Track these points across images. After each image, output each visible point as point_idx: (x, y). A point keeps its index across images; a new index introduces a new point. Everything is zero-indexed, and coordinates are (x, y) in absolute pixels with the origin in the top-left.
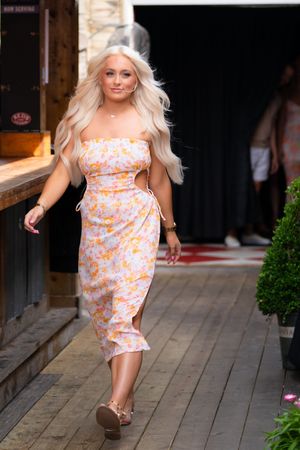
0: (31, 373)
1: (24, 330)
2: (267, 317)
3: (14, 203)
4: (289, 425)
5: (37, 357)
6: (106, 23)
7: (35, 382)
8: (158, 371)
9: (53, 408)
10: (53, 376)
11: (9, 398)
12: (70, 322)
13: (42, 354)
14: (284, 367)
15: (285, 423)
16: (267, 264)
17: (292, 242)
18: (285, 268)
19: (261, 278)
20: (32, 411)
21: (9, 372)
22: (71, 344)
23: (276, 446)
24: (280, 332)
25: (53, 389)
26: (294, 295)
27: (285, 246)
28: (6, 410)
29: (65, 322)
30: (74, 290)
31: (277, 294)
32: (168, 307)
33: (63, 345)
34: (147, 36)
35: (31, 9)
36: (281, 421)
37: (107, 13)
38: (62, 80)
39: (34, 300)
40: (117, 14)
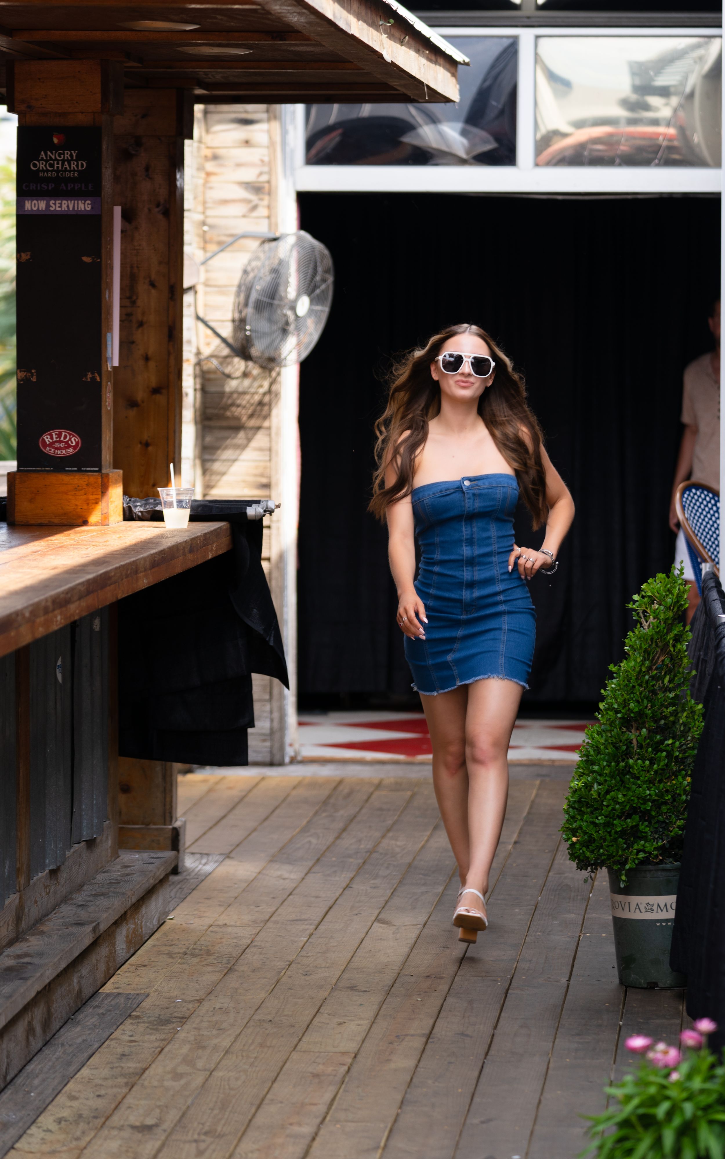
0: (80, 991)
1: (65, 899)
2: (585, 874)
3: (55, 627)
4: (635, 1102)
5: (93, 958)
6: (239, 231)
7: (88, 1010)
8: (353, 988)
9: (131, 1065)
10: (128, 997)
11: (36, 1044)
12: (162, 882)
13: (103, 951)
14: (621, 982)
15: (629, 1098)
16: (588, 761)
17: (641, 714)
18: (628, 769)
19: (575, 791)
20: (85, 1072)
21: (38, 987)
22: (164, 928)
23: (609, 1145)
24: (614, 906)
25: (128, 1026)
26: (644, 827)
27: (627, 723)
28: (30, 1068)
29: (152, 882)
30: (168, 814)
31: (607, 824)
32: (371, 852)
33: (146, 931)
34: (329, 262)
35: (83, 206)
36: (618, 1092)
37: (240, 209)
38: (147, 359)
39: (86, 834)
40: (263, 211)
